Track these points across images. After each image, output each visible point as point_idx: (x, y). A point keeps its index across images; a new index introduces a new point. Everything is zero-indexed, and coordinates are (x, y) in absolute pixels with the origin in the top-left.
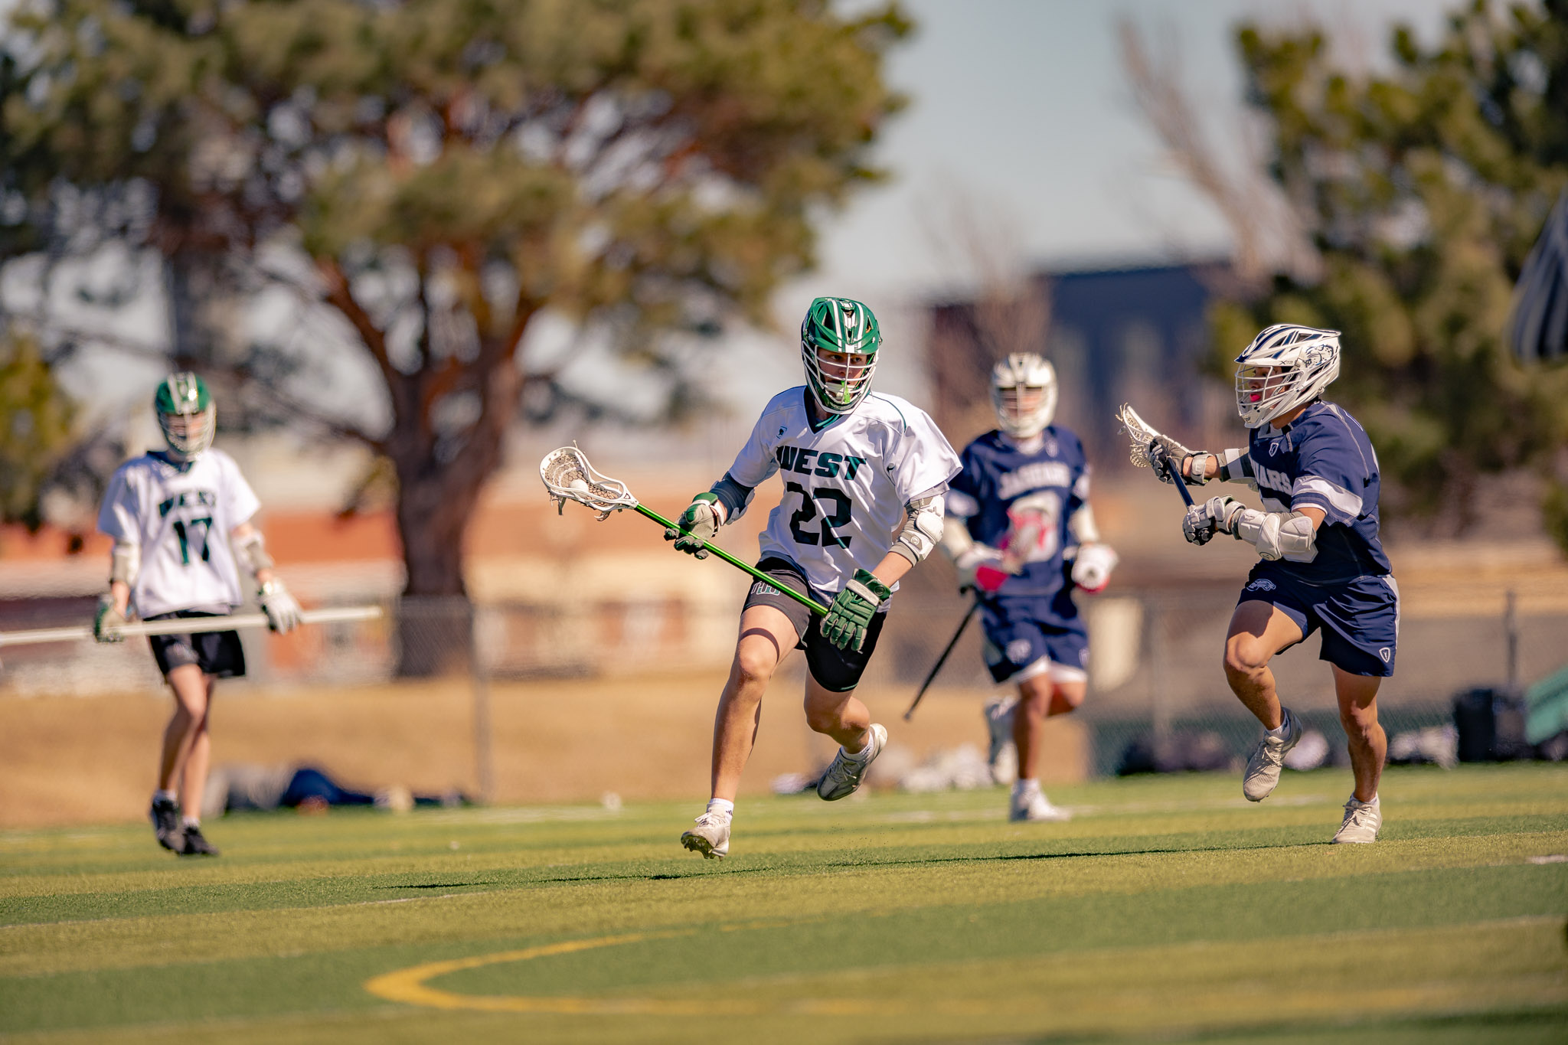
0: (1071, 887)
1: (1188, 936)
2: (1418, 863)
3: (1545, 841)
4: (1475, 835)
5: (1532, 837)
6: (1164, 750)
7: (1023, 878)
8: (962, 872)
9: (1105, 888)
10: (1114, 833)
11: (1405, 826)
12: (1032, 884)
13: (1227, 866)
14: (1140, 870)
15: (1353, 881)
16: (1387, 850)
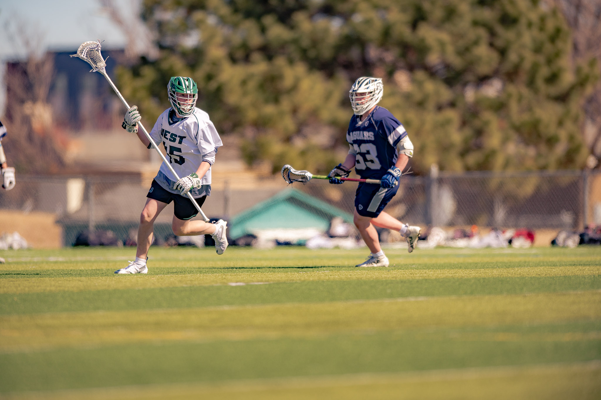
0: (53, 288)
1: (97, 309)
2: (186, 284)
3: (235, 277)
4: (209, 274)
5: (230, 275)
6: (92, 237)
7: (35, 284)
8: (12, 281)
9: (66, 289)
10: (71, 268)
11: (182, 269)
12: (38, 286)
13: (113, 282)
14: (80, 283)
15: (161, 290)
16: (176, 278)
